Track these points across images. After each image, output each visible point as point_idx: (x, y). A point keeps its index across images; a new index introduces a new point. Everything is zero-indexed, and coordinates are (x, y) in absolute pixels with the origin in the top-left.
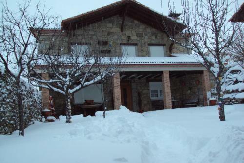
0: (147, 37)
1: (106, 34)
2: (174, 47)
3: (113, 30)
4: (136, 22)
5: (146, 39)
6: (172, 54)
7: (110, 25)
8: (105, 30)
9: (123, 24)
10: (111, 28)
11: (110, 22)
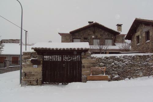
0: (104, 36)
1: (87, 35)
2: (116, 40)
3: (90, 33)
4: (100, 29)
5: (104, 37)
6: (115, 44)
7: (89, 31)
8: (87, 33)
9: (94, 30)
10: (90, 32)
11: (89, 30)
